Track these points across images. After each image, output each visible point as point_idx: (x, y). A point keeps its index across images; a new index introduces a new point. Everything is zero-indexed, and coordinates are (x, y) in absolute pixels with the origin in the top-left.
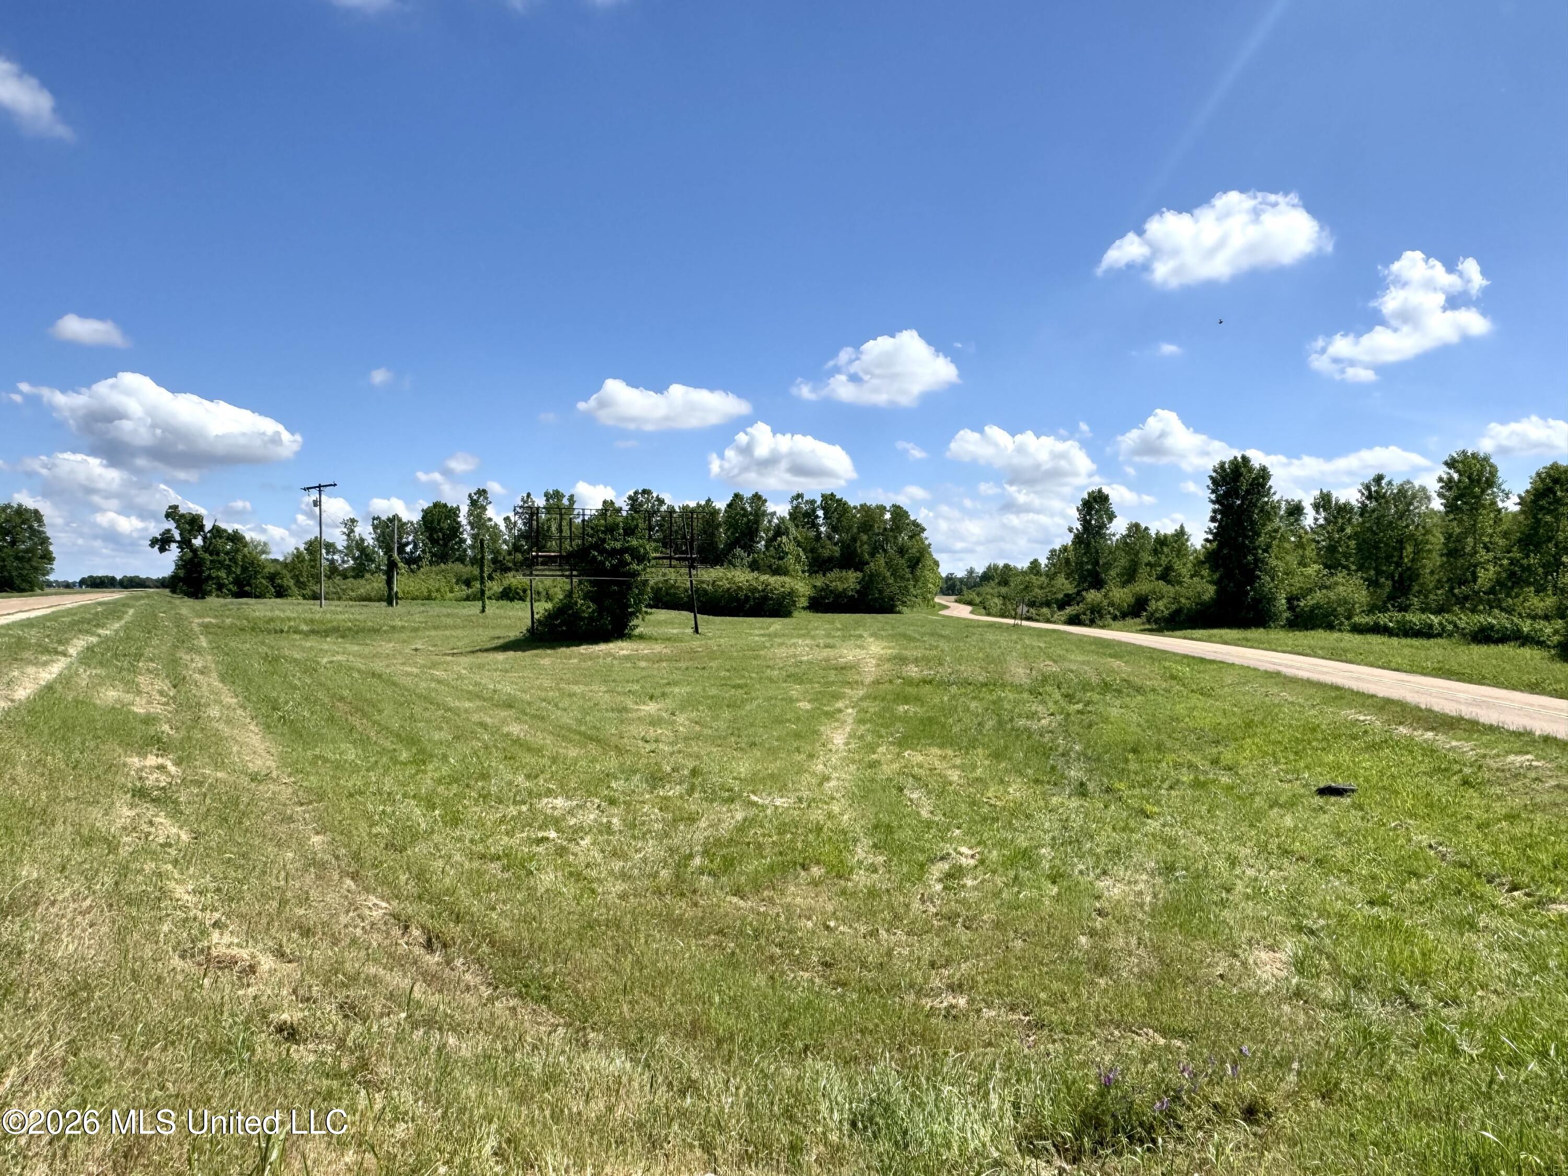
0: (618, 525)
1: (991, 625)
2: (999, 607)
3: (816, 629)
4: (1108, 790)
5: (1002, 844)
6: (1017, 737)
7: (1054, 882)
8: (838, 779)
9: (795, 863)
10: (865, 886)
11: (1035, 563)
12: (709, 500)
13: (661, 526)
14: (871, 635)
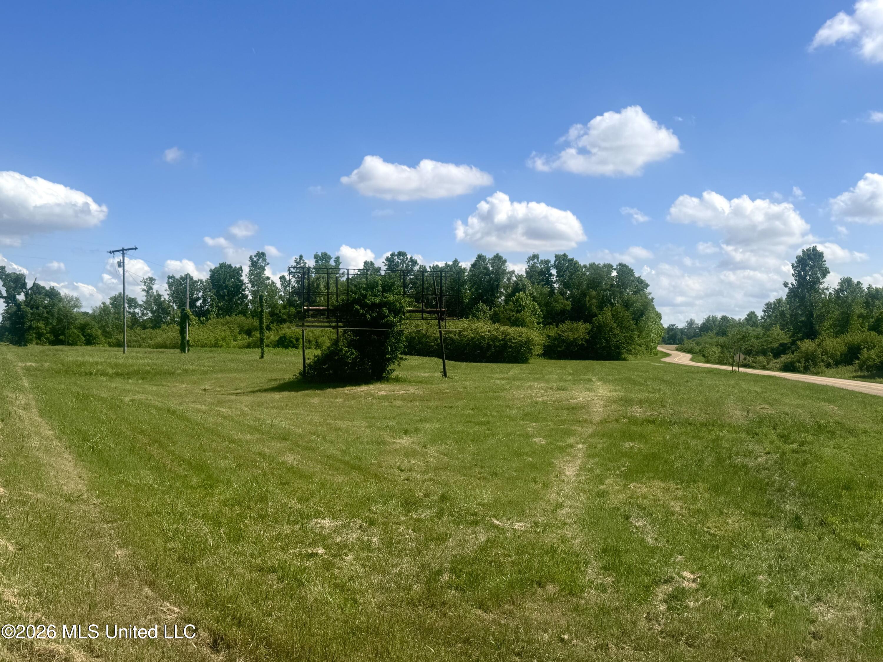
0: (377, 283)
1: (710, 371)
2: (717, 355)
3: (550, 373)
4: (822, 523)
5: (722, 570)
6: (735, 473)
7: (771, 607)
8: (570, 507)
9: (532, 581)
10: (596, 604)
11: (752, 316)
12: (456, 261)
13: (414, 283)
14: (599, 379)
